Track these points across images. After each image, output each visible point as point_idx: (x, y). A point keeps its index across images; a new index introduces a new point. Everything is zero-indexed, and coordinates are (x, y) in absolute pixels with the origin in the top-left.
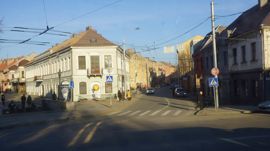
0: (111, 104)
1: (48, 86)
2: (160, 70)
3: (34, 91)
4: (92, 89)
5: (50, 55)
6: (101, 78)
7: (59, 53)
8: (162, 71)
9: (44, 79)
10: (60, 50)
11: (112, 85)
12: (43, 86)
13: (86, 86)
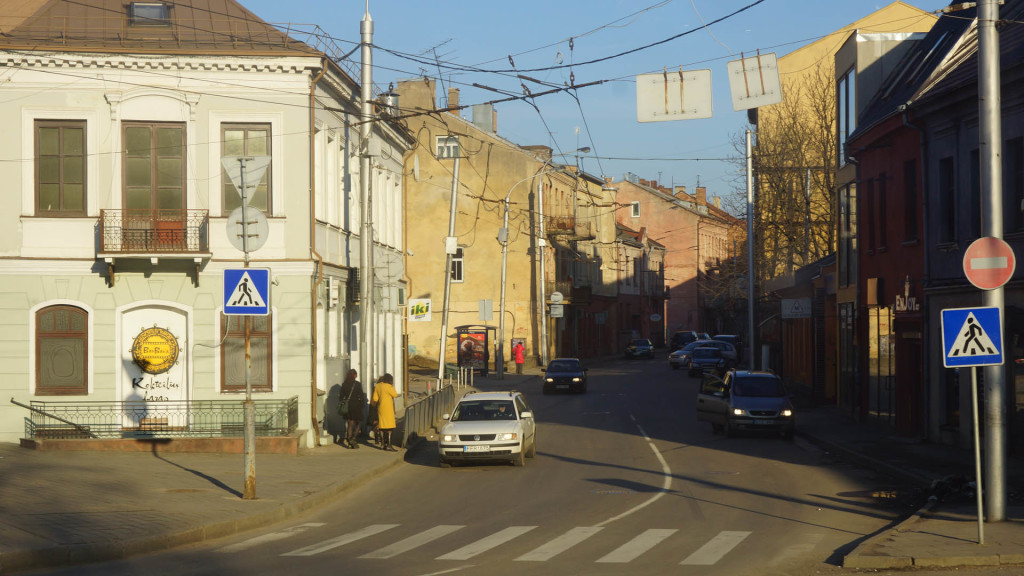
0: (250, 470)
2: (627, 236)
4: (124, 362)
6: (196, 281)
8: (639, 246)
11: (269, 335)
13: (82, 335)
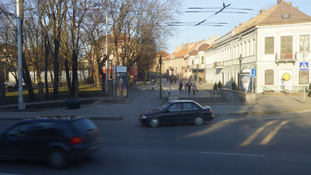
0: (304, 98)
1: (228, 74)
3: (213, 79)
4: (281, 79)
5: (232, 37)
6: (294, 64)
7: (242, 34)
9: (224, 66)
10: (243, 30)
11: (308, 74)
12: (223, 74)
13: (273, 75)
